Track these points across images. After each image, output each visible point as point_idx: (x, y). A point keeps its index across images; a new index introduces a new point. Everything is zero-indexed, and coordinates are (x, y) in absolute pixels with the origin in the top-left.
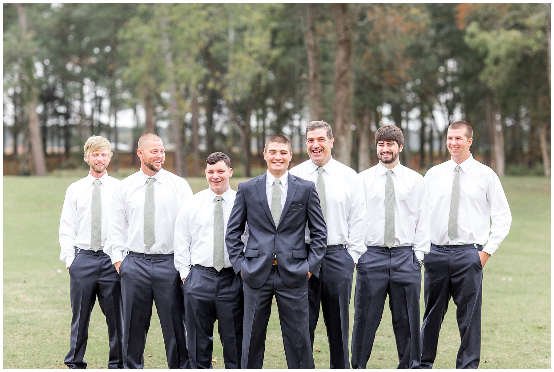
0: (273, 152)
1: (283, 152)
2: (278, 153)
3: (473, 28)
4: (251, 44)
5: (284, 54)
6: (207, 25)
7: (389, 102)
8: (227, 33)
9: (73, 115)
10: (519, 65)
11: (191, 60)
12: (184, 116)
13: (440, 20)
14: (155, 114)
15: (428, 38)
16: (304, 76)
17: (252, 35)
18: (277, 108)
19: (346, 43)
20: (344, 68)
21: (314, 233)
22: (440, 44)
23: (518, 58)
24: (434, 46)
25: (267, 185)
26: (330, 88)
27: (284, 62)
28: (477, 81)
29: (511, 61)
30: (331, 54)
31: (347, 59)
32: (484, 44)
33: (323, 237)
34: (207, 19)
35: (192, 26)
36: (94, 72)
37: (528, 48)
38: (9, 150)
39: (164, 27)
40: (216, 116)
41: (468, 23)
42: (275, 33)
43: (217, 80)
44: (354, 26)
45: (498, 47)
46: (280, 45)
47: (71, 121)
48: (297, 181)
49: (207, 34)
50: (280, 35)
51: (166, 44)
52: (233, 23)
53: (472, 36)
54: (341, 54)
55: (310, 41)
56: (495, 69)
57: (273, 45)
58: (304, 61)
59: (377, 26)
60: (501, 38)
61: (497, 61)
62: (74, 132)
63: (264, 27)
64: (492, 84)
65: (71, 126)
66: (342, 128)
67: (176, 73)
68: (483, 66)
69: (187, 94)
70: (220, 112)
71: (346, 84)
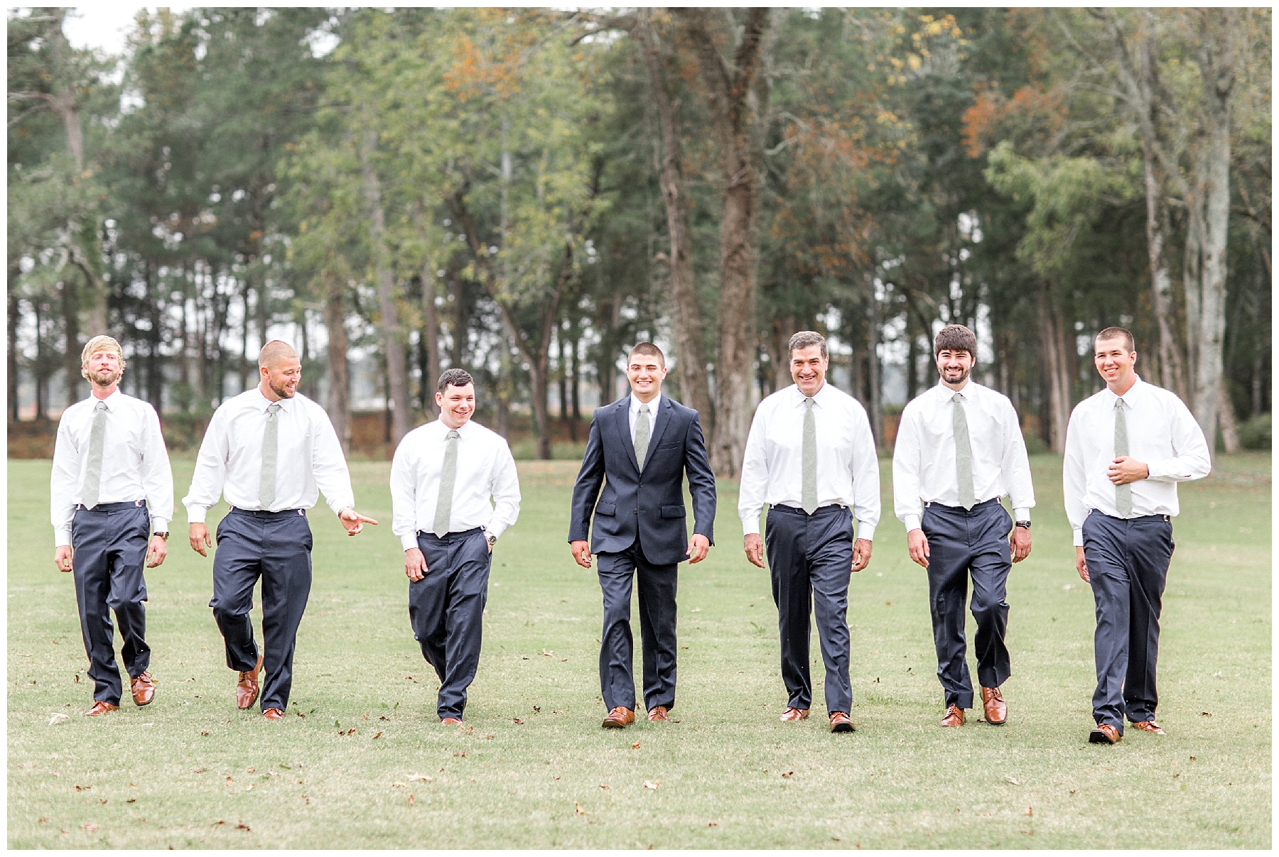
0: (638, 367)
1: (650, 367)
2: (644, 369)
3: (1002, 152)
4: (549, 188)
5: (617, 208)
6: (460, 149)
7: (836, 304)
8: (498, 164)
9: (167, 336)
10: (1097, 227)
11: (425, 220)
12: (408, 335)
13: (936, 137)
14: (347, 332)
15: (913, 173)
16: (661, 256)
17: (551, 169)
18: (603, 316)
19: (743, 190)
20: (737, 239)
21: (697, 481)
22: (936, 186)
23: (1094, 214)
24: (924, 188)
25: (631, 414)
26: (713, 277)
27: (617, 223)
28: (1013, 260)
29: (1079, 218)
30: (714, 210)
31: (744, 223)
32: (1024, 184)
33: (708, 485)
34: (458, 137)
35: (427, 151)
36: (210, 245)
37: (1114, 192)
38: (27, 413)
39: (368, 153)
40: (473, 337)
41: (992, 144)
42: (598, 164)
43: (482, 261)
44: (758, 157)
45: (1052, 191)
46: (609, 189)
47: (163, 349)
48: (671, 409)
49: (456, 168)
50: (610, 168)
51: (373, 186)
52: (510, 144)
53: (1001, 168)
54: (733, 211)
55: (670, 187)
56: (1047, 235)
57: (596, 190)
58: (661, 226)
59: (802, 158)
60: (1058, 173)
61: (1051, 219)
62: (170, 372)
63: (577, 155)
64: (1040, 265)
65: (164, 359)
66: (735, 357)
67: (396, 248)
68: (1024, 228)
69: (415, 289)
70: (481, 328)
71: (742, 272)
